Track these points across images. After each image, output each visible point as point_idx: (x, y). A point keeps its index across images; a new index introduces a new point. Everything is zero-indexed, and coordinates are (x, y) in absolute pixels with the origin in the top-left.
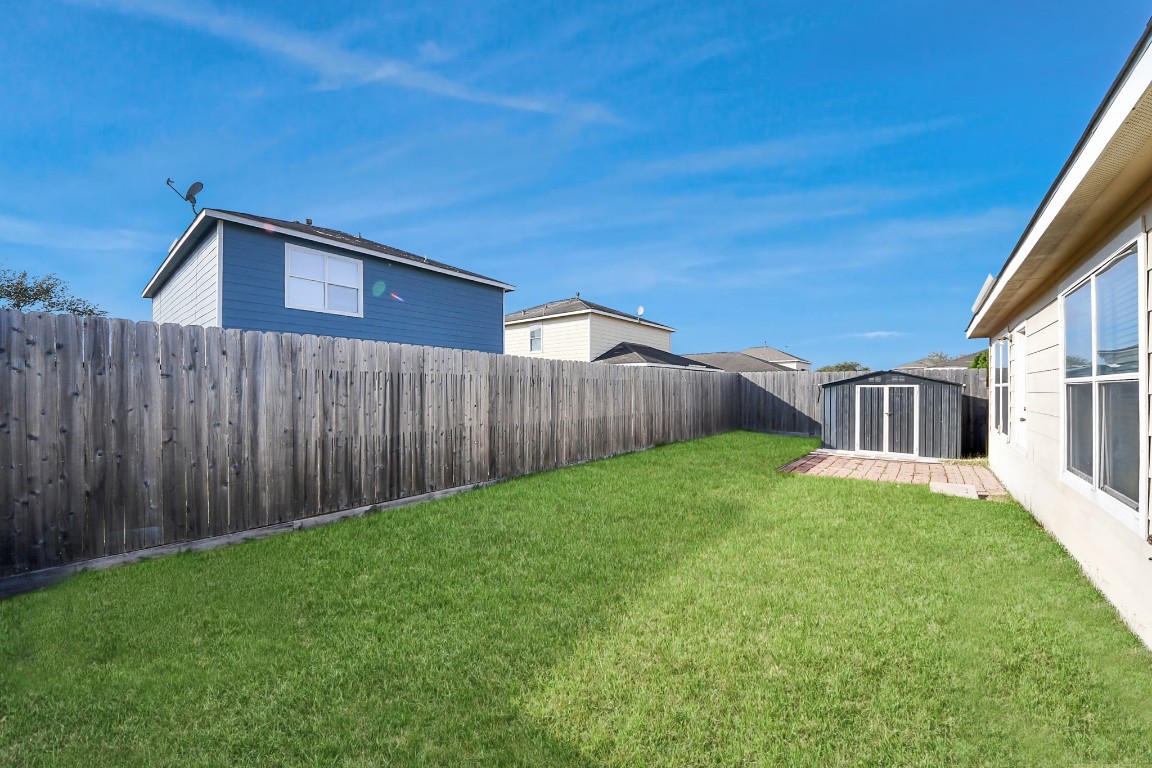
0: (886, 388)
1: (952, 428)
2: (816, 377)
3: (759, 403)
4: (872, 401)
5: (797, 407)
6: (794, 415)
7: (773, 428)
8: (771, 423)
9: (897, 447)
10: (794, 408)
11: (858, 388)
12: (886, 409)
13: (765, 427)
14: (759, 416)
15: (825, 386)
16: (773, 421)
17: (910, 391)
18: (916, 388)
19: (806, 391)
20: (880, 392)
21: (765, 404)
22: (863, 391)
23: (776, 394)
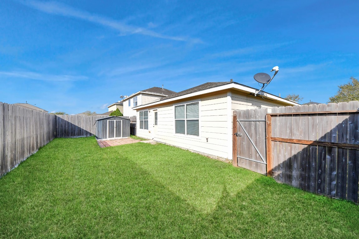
0: (115, 121)
1: (128, 130)
2: (88, 117)
3: (65, 127)
4: (112, 124)
5: (81, 127)
6: (80, 130)
7: (72, 135)
8: (71, 134)
9: (117, 136)
10: (80, 128)
11: (108, 121)
12: (115, 127)
13: (68, 136)
14: (65, 132)
15: (98, 120)
16: (72, 133)
17: (120, 121)
18: (122, 120)
19: (85, 122)
20: (113, 122)
21: (68, 127)
22: (109, 121)
23: (73, 123)
